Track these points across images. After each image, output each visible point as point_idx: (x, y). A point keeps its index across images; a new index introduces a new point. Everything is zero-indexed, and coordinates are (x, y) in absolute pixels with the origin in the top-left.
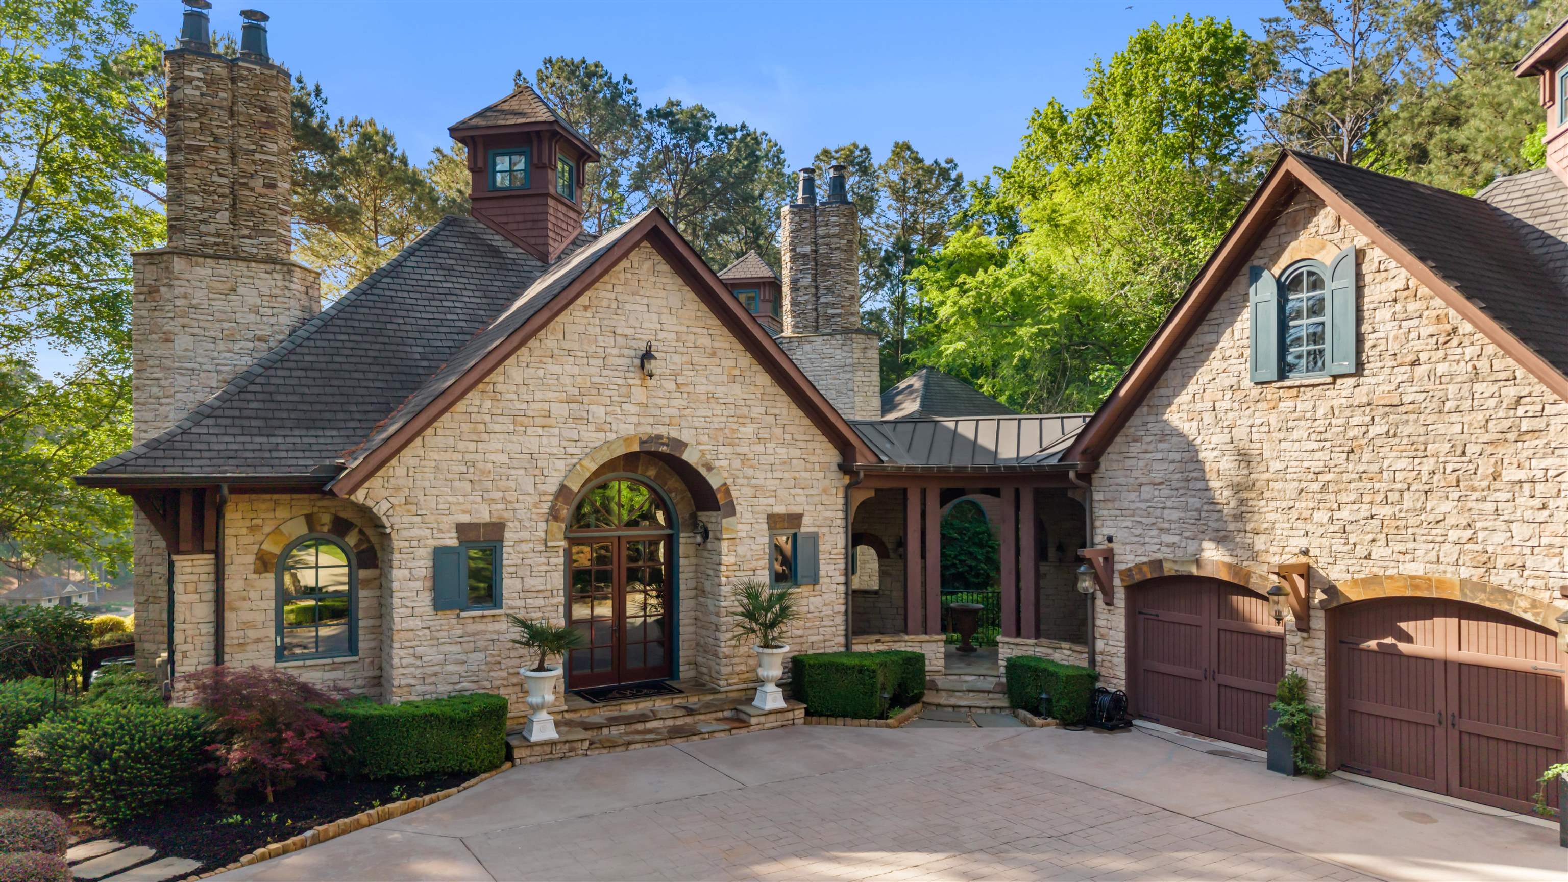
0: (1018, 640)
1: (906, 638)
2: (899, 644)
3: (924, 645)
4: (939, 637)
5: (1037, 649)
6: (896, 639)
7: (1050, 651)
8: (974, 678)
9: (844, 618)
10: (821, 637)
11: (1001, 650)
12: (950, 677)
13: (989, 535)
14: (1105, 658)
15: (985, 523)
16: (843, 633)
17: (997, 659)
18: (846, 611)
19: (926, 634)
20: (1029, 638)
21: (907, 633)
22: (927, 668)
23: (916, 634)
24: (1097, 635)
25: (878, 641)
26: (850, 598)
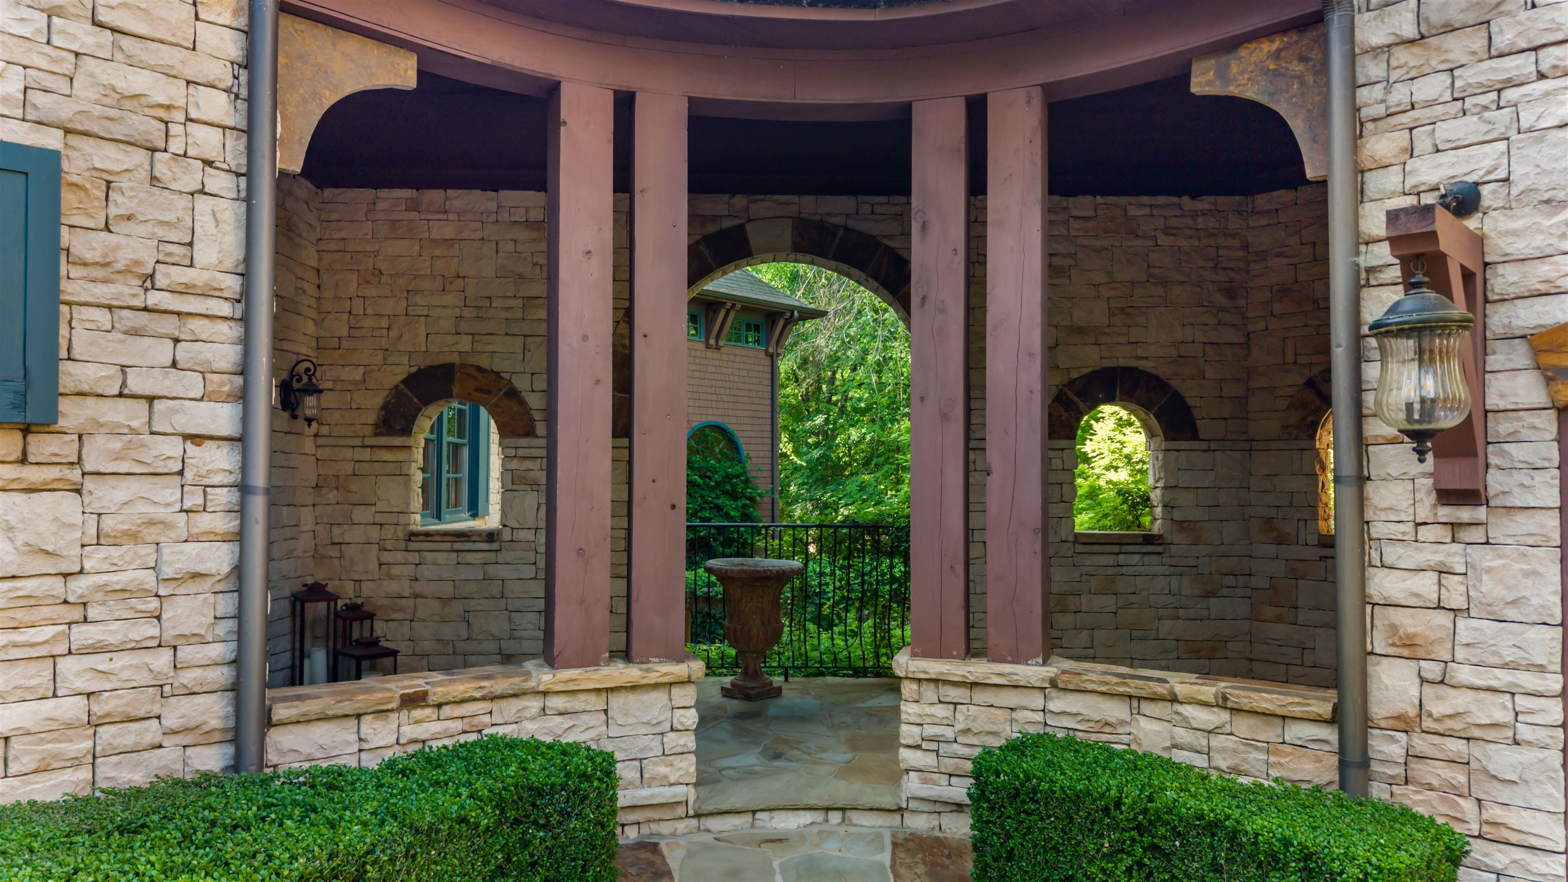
0: (979, 669)
1: (546, 678)
2: (511, 707)
3: (617, 702)
4: (679, 670)
5: (1057, 704)
6: (500, 686)
7: (1116, 711)
8: (806, 818)
9: (227, 604)
10: (73, 708)
11: (909, 710)
12: (716, 824)
13: (747, 481)
14: (1421, 744)
15: (740, 461)
16: (222, 675)
17: (892, 742)
18: (239, 571)
19: (626, 655)
20: (1018, 659)
21: (551, 660)
22: (624, 798)
23: (588, 661)
24: (1379, 643)
25: (412, 701)
26: (258, 505)
